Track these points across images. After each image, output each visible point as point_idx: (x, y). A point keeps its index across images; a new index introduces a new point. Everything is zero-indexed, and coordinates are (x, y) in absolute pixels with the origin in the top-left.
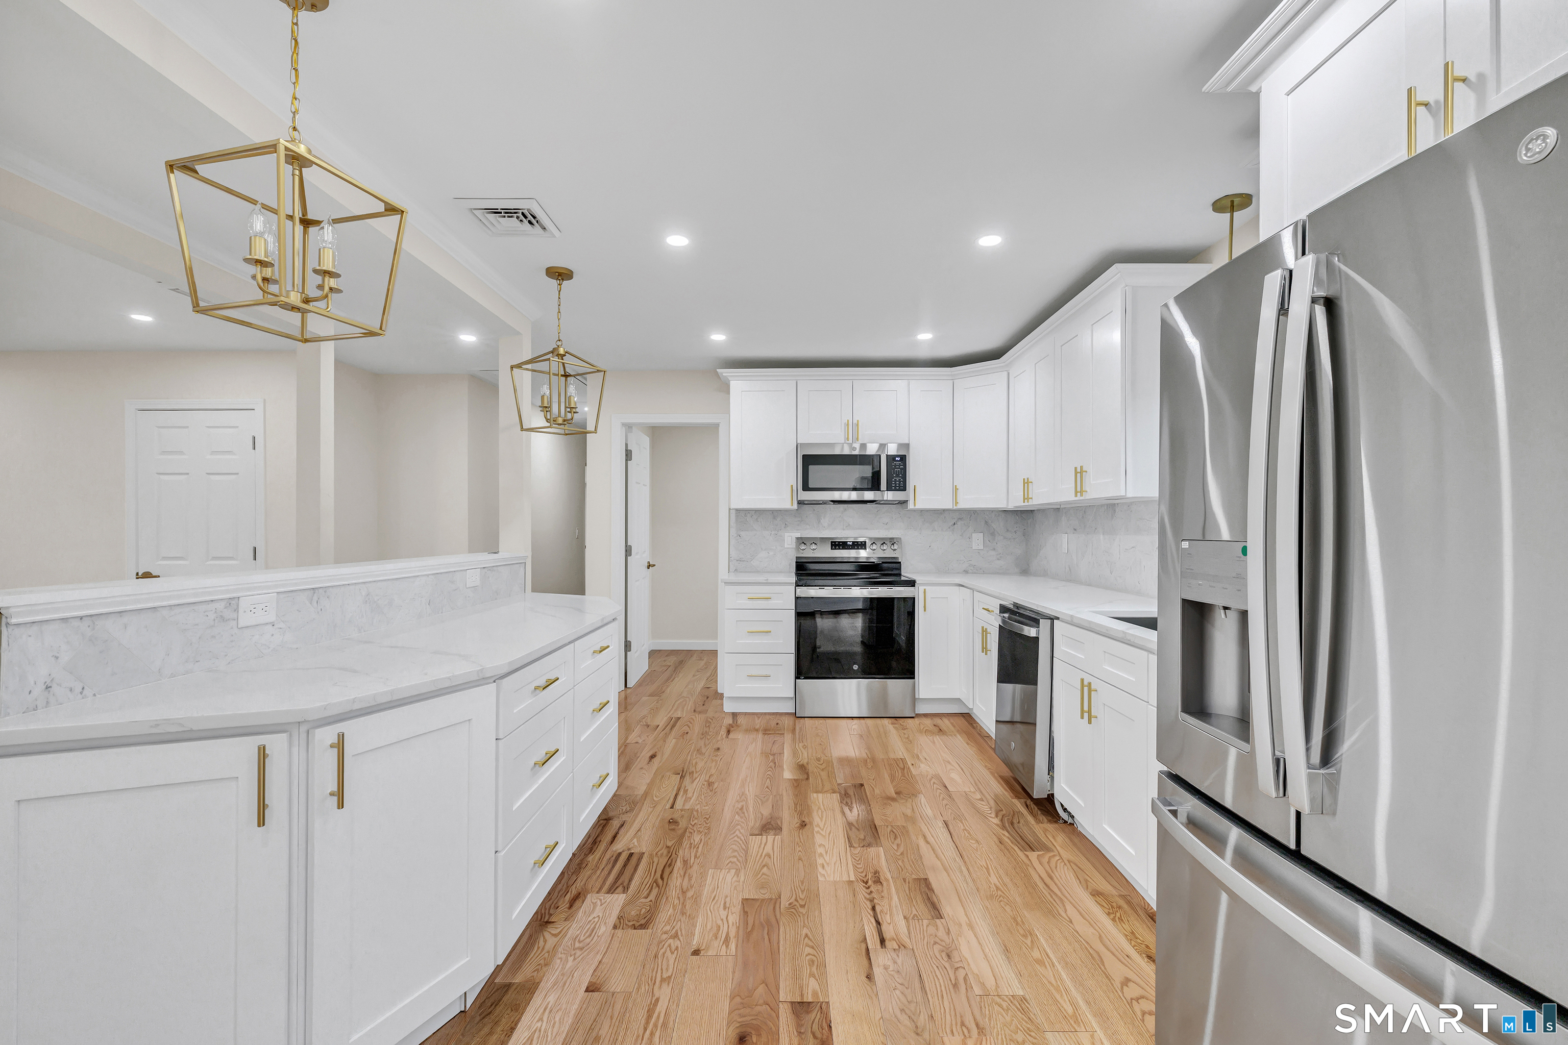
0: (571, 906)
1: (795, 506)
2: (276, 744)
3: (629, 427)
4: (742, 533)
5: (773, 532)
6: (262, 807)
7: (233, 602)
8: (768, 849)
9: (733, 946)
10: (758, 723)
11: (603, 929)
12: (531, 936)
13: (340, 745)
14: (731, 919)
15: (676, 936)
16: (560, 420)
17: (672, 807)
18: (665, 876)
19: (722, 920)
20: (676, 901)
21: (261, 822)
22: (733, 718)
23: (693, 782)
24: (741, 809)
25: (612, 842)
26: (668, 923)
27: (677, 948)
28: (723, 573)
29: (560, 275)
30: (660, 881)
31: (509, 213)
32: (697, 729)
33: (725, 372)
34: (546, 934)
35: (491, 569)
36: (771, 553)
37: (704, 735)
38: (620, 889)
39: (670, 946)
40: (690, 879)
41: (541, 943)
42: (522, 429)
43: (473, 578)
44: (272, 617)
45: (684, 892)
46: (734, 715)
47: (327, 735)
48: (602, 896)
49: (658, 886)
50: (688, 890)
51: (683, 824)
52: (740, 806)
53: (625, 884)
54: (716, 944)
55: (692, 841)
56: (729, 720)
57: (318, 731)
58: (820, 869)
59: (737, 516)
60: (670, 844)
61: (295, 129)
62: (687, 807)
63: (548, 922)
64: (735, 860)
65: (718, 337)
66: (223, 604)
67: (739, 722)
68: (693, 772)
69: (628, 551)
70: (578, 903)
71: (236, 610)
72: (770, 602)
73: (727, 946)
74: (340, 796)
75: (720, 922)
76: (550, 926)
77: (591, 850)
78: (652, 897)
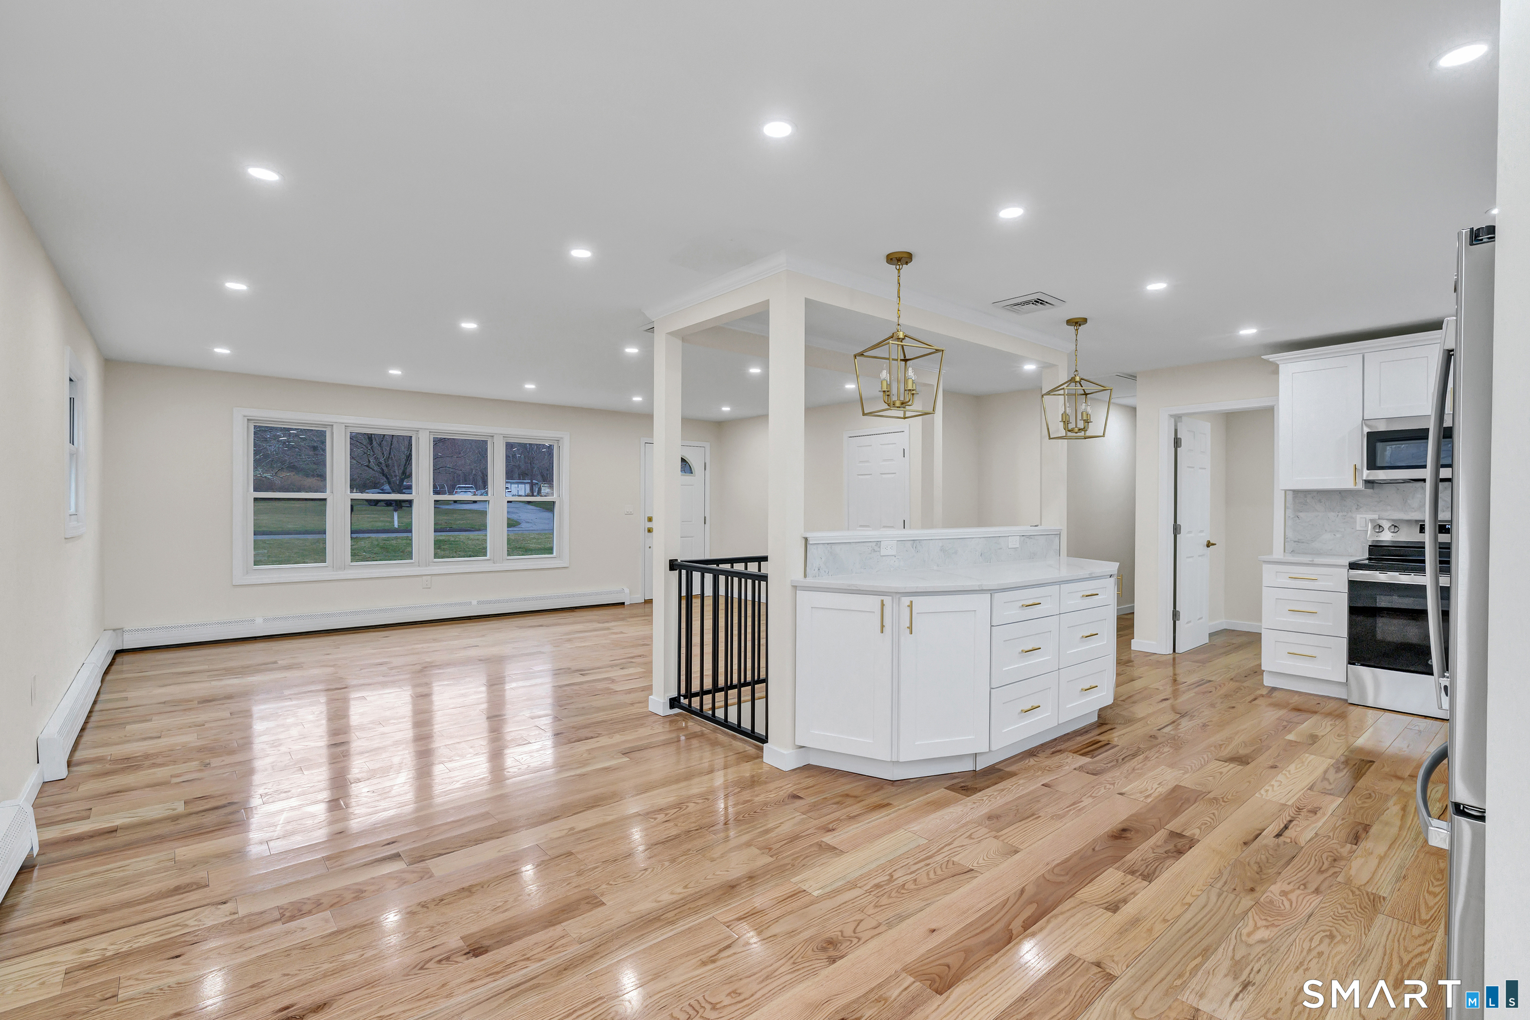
0: (1051, 754)
1: (1360, 486)
2: (888, 600)
3: (1177, 418)
4: (1301, 515)
5: (1341, 514)
6: (883, 626)
7: (878, 543)
8: (1224, 770)
9: (1149, 800)
10: (1295, 700)
11: (1067, 767)
12: (1022, 757)
13: (911, 606)
14: (1160, 789)
15: (1114, 784)
16: (1076, 430)
17: (1159, 730)
18: (1126, 759)
19: (1152, 788)
20: (1125, 771)
21: (882, 632)
22: (1269, 692)
23: (1189, 721)
24: (1220, 745)
25: (1099, 735)
26: (1112, 778)
27: (1110, 789)
28: (1278, 552)
29: (1077, 323)
30: (1120, 760)
31: (1027, 303)
32: (1223, 691)
33: (1273, 357)
34: (1031, 760)
35: (1029, 537)
36: (1338, 535)
37: (1226, 696)
38: (1090, 756)
39: (1106, 786)
40: (1144, 765)
41: (1027, 761)
42: (1050, 438)
43: (1014, 542)
44: (894, 553)
45: (1134, 769)
46: (1274, 689)
47: (906, 601)
48: (1075, 755)
49: (1117, 761)
50: (1138, 769)
51: (1160, 740)
52: (1221, 743)
53: (1094, 755)
54: (1139, 795)
55: (1161, 750)
56: (1264, 692)
57: (903, 598)
58: (1262, 791)
59: (1294, 498)
60: (1141, 746)
61: (899, 325)
62: (1172, 733)
63: (1035, 755)
64: (1189, 767)
65: (1248, 332)
66: (875, 543)
67: (1273, 695)
68: (1195, 716)
69: (1176, 529)
70: (1058, 753)
71: (880, 547)
72: (1316, 583)
73: (1145, 798)
74: (910, 628)
75: (1149, 788)
76: (1034, 757)
77: (1081, 735)
78: (1109, 765)
